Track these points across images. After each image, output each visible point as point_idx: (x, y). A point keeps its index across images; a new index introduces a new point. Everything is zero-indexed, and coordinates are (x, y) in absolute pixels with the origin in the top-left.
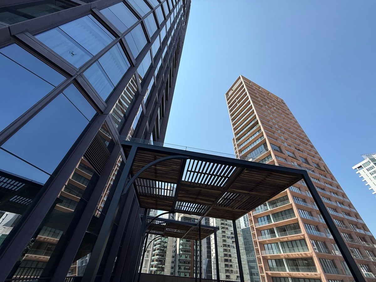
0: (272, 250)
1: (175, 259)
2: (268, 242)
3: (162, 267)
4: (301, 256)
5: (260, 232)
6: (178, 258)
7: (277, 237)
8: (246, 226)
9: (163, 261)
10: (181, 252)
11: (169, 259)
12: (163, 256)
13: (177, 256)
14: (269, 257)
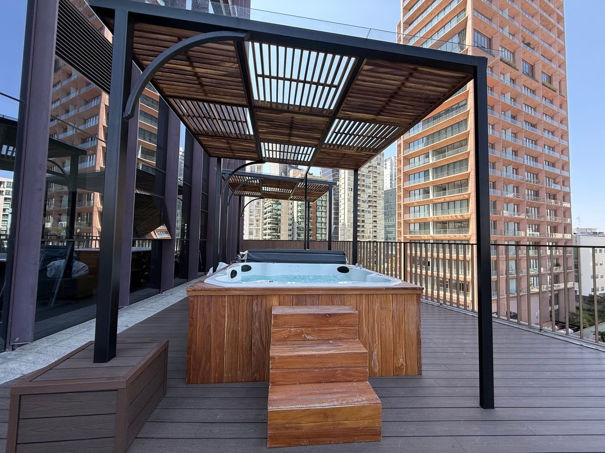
0: (418, 213)
1: (293, 226)
2: (416, 204)
3: (277, 236)
4: (455, 218)
5: (408, 192)
6: (296, 225)
7: (431, 197)
8: (391, 187)
9: (279, 230)
10: (300, 220)
11: (285, 227)
12: (277, 224)
13: (294, 224)
14: (413, 221)
